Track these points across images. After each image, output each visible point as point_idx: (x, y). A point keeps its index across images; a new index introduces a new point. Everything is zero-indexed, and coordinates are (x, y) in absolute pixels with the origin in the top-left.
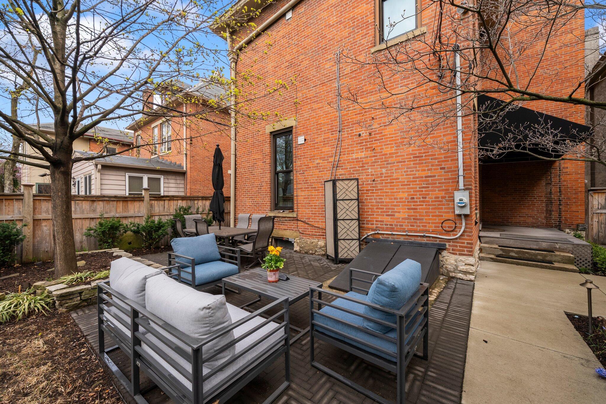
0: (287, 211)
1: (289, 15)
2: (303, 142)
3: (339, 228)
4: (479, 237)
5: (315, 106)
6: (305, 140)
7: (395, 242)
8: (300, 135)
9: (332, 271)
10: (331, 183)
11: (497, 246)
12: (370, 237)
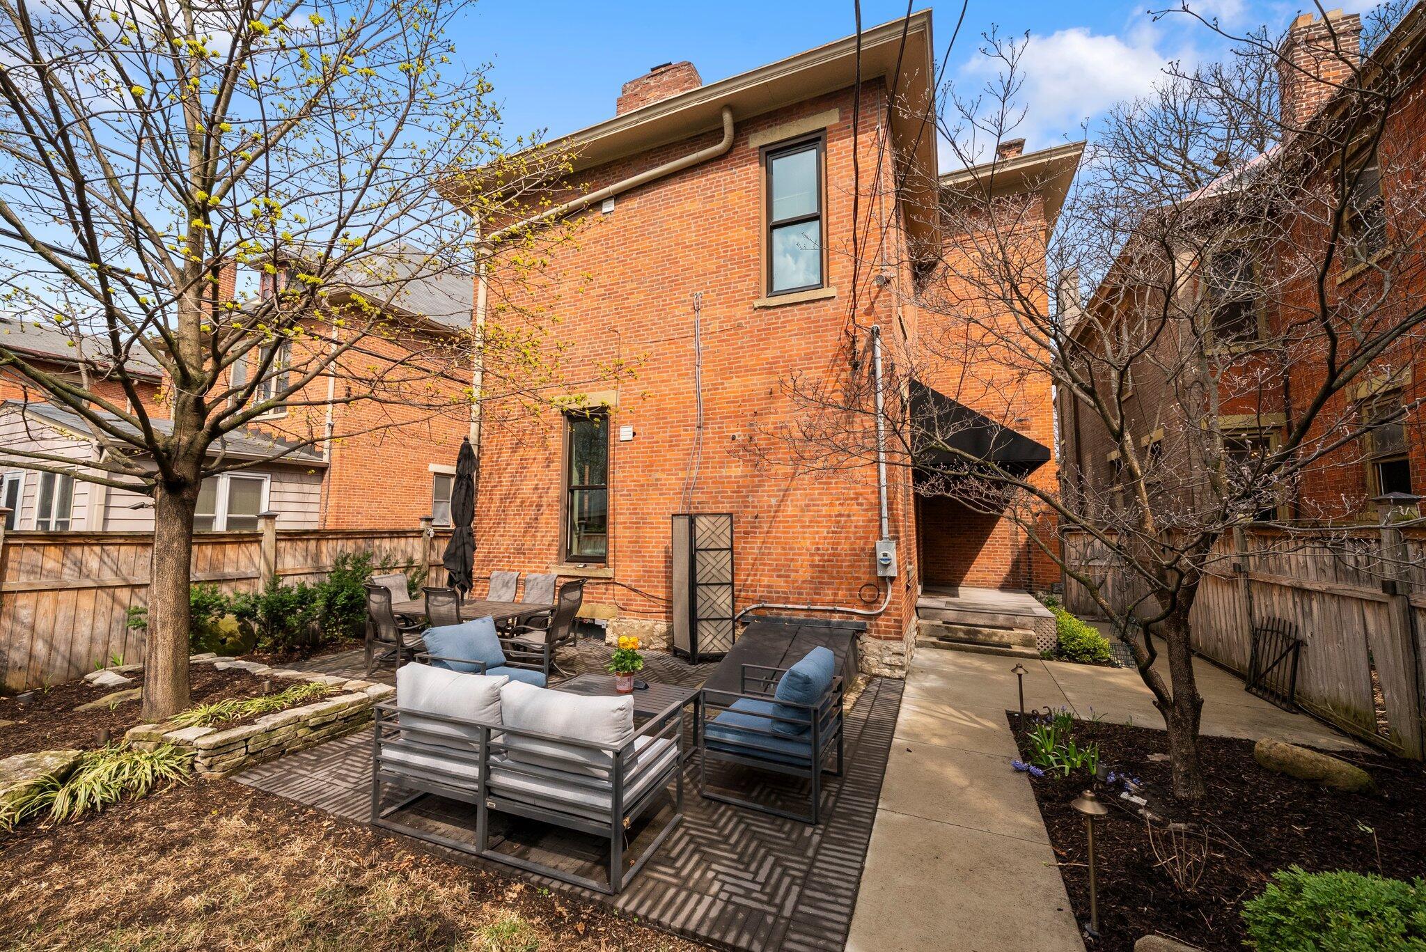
0: (591, 566)
1: (609, 207)
2: (631, 437)
3: (699, 600)
4: (917, 608)
5: (654, 376)
6: (634, 434)
7: (790, 621)
8: (624, 423)
9: (689, 676)
10: (686, 521)
11: (940, 623)
12: (750, 614)
